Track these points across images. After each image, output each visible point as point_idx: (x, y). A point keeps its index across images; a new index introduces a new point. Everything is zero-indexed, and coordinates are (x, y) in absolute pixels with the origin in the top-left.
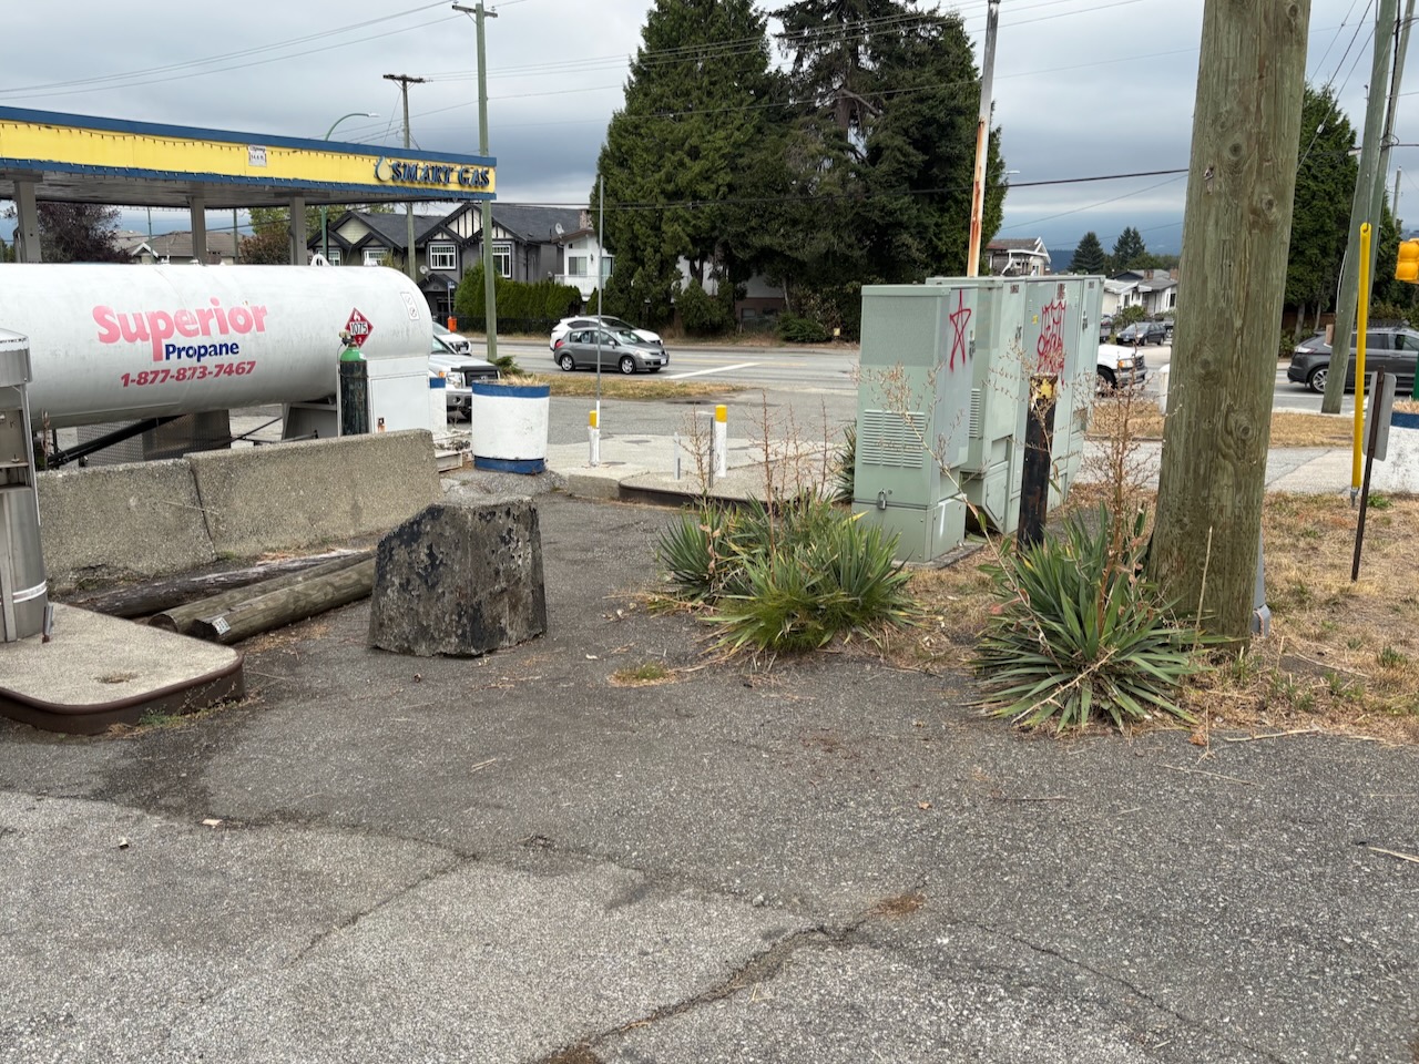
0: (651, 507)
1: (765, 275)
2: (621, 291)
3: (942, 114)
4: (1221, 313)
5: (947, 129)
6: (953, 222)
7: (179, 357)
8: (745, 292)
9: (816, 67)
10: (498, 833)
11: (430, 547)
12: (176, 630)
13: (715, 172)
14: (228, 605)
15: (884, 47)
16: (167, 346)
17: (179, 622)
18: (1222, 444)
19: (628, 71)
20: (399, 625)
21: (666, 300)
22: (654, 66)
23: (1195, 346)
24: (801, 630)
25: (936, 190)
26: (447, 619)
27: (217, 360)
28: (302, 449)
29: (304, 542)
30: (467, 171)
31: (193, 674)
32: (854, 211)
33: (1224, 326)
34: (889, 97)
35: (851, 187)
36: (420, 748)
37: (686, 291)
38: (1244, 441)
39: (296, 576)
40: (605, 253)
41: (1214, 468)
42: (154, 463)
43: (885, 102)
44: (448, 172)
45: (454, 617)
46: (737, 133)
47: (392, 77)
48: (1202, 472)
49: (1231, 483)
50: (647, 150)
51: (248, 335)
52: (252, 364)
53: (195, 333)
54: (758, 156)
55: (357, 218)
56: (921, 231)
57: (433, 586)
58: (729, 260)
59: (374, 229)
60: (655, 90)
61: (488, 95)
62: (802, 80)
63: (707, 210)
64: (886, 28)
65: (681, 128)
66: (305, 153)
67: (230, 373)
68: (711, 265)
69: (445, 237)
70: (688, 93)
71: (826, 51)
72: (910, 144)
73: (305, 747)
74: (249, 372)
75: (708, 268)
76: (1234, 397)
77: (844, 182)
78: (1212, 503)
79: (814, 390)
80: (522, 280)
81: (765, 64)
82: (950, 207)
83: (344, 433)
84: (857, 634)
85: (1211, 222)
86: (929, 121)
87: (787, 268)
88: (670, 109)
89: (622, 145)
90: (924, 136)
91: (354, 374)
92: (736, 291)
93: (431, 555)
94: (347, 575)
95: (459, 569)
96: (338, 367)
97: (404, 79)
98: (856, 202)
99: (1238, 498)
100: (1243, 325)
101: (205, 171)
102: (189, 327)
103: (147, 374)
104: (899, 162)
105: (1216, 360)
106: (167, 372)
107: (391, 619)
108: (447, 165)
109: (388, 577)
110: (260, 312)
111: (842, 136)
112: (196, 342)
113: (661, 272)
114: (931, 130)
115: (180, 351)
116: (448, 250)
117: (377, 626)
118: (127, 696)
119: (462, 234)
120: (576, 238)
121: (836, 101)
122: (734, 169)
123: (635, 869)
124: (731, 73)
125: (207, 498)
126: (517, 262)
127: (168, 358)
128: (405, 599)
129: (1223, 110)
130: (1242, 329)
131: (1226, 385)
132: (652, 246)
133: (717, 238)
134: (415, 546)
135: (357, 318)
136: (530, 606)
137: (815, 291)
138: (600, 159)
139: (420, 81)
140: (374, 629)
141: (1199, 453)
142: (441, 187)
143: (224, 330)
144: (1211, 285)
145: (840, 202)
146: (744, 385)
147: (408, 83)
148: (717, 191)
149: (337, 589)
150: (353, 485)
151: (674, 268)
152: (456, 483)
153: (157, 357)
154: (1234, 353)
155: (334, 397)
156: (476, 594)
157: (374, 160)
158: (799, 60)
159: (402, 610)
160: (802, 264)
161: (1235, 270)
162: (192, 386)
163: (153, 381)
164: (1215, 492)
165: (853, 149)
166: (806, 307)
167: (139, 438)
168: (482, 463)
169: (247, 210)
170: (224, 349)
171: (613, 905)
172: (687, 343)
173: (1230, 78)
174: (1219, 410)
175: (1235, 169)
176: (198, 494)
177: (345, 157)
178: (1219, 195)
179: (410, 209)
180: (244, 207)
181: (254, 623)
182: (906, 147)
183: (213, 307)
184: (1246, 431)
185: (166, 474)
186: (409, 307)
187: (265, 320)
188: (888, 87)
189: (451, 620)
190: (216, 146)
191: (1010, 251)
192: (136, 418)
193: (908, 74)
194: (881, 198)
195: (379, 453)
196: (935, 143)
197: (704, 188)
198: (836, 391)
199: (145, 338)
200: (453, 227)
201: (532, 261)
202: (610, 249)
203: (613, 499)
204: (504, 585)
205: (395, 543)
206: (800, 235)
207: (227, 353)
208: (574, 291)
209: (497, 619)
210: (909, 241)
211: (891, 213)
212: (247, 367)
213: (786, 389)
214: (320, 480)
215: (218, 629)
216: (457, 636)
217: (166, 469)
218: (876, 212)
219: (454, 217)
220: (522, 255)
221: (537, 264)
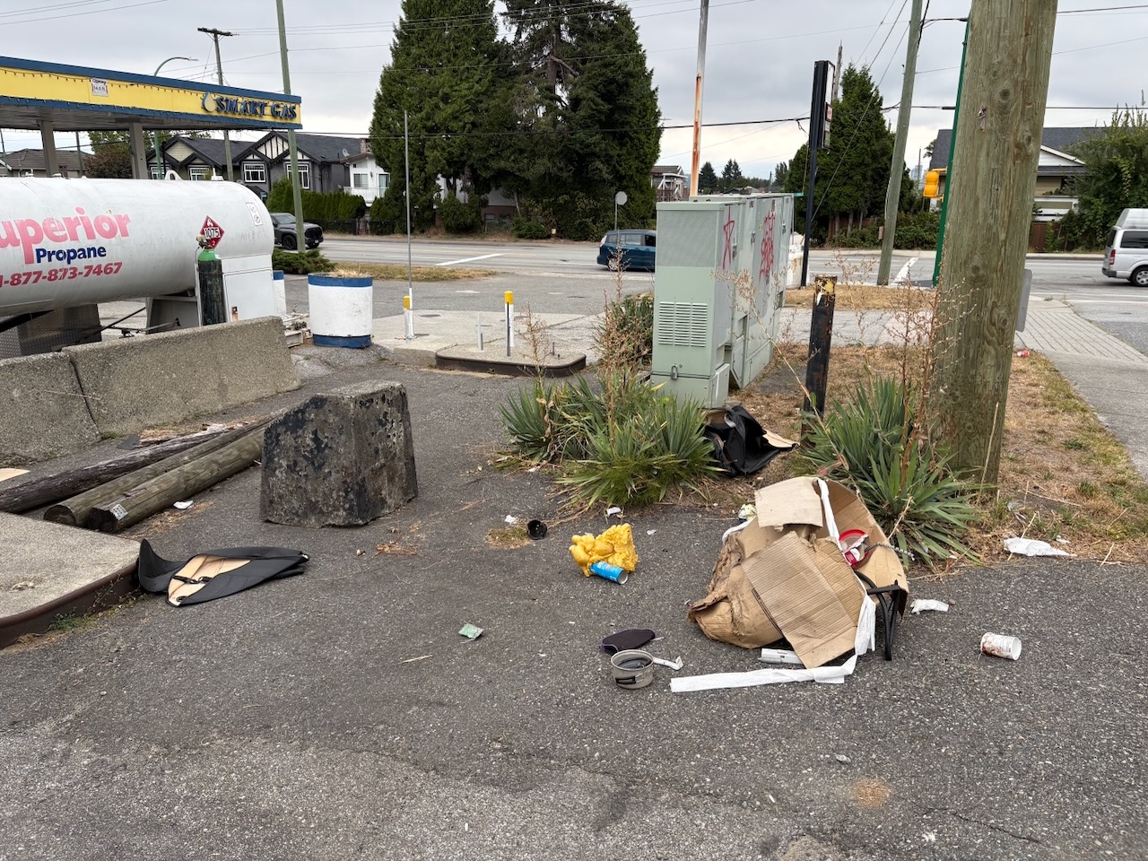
0: (463, 373)
1: (501, 188)
2: (396, 199)
3: (620, 77)
4: (990, 228)
5: (623, 88)
6: (629, 154)
7: (50, 260)
8: (487, 201)
9: (531, 38)
10: (451, 737)
11: (315, 433)
12: (74, 524)
13: (462, 113)
14: (122, 490)
15: (578, 26)
16: (38, 251)
17: (77, 511)
18: (987, 333)
19: (393, 36)
20: (289, 502)
21: (430, 207)
22: (413, 33)
23: (968, 255)
24: (644, 488)
25: (617, 130)
26: (334, 495)
27: (86, 262)
28: (172, 338)
29: (180, 418)
30: (278, 106)
31: (102, 573)
32: (563, 144)
33: (991, 238)
34: (584, 62)
35: (559, 126)
36: (340, 635)
37: (445, 200)
38: (1003, 330)
39: (182, 456)
40: (381, 171)
41: (980, 353)
42: (34, 357)
43: (581, 66)
44: (263, 106)
45: (341, 493)
46: (476, 85)
47: (205, 30)
48: (971, 356)
49: (993, 364)
50: (411, 95)
51: (113, 239)
52: (119, 265)
53: (64, 238)
54: (493, 103)
55: (183, 142)
56: (608, 160)
57: (320, 467)
58: (475, 178)
59: (196, 151)
60: (414, 51)
61: (288, 48)
62: (521, 48)
63: (458, 141)
64: (580, 12)
65: (437, 80)
66: (141, 87)
67: (99, 273)
68: (461, 181)
69: (256, 158)
70: (439, 54)
71: (538, 27)
72: (599, 96)
73: (227, 641)
74: (116, 272)
75: (459, 183)
76: (998, 296)
77: (555, 123)
78: (978, 379)
79: (545, 274)
80: (318, 190)
81: (495, 35)
82: (627, 142)
83: (205, 323)
84: (684, 488)
85: (983, 153)
86: (613, 81)
87: (520, 186)
88: (425, 65)
89: (392, 91)
90: (609, 91)
91: (211, 273)
92: (481, 201)
93: (316, 440)
94: (228, 452)
95: (344, 452)
96: (196, 266)
97: (215, 33)
98: (563, 137)
99: (998, 375)
100: (1006, 237)
101: (54, 99)
102: (56, 234)
103: (19, 275)
104: (592, 110)
105: (984, 266)
106: (39, 273)
107: (281, 497)
108: (262, 101)
109: (276, 459)
110: (123, 220)
111: (552, 90)
112: (65, 246)
113: (425, 185)
114: (613, 87)
115: (50, 255)
116: (258, 167)
117: (267, 504)
118: (35, 605)
119: (269, 155)
120: (358, 159)
121: (546, 63)
122: (476, 111)
123: (604, 774)
124: (470, 40)
125: (87, 386)
126: (313, 177)
127: (39, 261)
128: (293, 479)
129: (995, 61)
130: (1005, 241)
131: (992, 286)
132: (419, 167)
133: (465, 161)
134: (300, 432)
135: (210, 225)
136: (404, 476)
137: (537, 202)
138: (375, 101)
139: (228, 34)
140: (265, 506)
141: (969, 340)
142: (257, 118)
143: (90, 236)
144: (982, 205)
145: (553, 137)
146: (497, 270)
147: (219, 36)
148: (464, 127)
149: (221, 465)
150: (218, 367)
151: (435, 183)
152: (301, 358)
153: (29, 261)
154: (998, 261)
155: (193, 291)
156: (360, 472)
157: (201, 95)
158: (519, 33)
159: (290, 489)
160: (527, 182)
161: (1002, 194)
162: (64, 286)
163: (26, 282)
164: (981, 371)
165: (559, 99)
166: (532, 214)
167: (15, 330)
168: (320, 340)
169: (86, 133)
170: (92, 252)
171: (599, 826)
172: (448, 239)
173: (1002, 34)
174: (986, 307)
175: (1003, 110)
176: (80, 383)
177: (175, 91)
178: (990, 131)
179: (226, 135)
180: (84, 130)
181: (150, 506)
182: (597, 99)
183: (79, 215)
184: (1005, 322)
185: (46, 367)
186: (253, 214)
187: (129, 227)
188: (581, 54)
189: (339, 496)
190: (62, 78)
191: (664, 174)
192: (10, 315)
193: (596, 46)
194: (581, 135)
195: (239, 338)
196: (616, 96)
197: (454, 125)
198: (561, 275)
199: (16, 243)
200: (262, 150)
201: (325, 177)
202: (385, 168)
203: (431, 367)
204: (382, 461)
205: (281, 430)
206: (525, 161)
207: (95, 256)
208: (360, 200)
209: (378, 491)
210: (601, 166)
211: (588, 146)
212: (115, 268)
213: (526, 273)
214: (190, 364)
215: (116, 515)
216: (345, 510)
217: (47, 362)
218: (578, 145)
219: (263, 142)
220: (317, 171)
221: (329, 179)
